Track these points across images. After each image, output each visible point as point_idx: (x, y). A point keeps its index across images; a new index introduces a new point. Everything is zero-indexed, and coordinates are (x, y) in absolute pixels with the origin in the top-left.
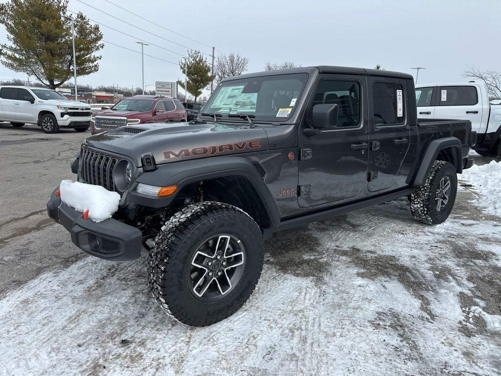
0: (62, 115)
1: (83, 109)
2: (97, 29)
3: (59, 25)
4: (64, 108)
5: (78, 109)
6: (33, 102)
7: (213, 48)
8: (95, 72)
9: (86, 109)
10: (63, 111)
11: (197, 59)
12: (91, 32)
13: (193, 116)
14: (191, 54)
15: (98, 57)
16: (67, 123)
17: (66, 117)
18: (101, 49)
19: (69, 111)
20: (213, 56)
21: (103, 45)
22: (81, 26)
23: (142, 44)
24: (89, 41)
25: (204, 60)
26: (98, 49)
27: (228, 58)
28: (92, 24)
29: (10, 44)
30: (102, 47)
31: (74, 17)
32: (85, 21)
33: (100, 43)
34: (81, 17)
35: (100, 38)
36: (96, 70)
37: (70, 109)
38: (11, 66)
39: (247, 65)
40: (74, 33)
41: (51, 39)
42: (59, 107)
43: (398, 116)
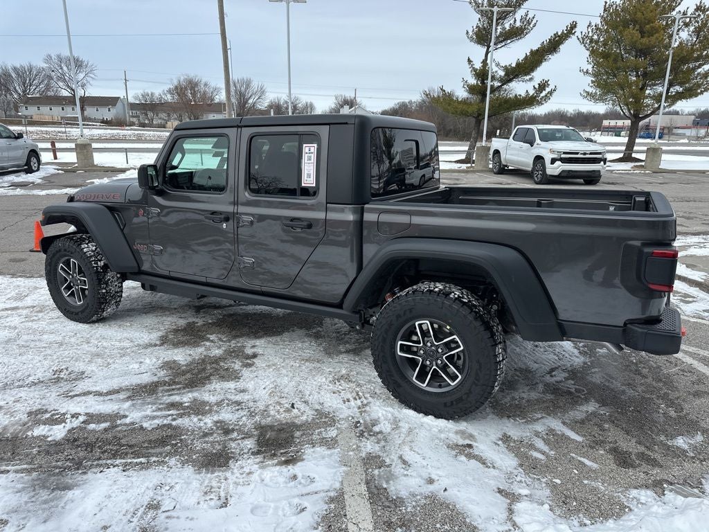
0: (553, 161)
1: (585, 154)
4: (558, 152)
5: (577, 153)
6: (532, 146)
9: (591, 154)
10: (555, 156)
16: (556, 172)
17: (558, 163)
19: (563, 156)
34: (701, 8)
41: (643, 52)
42: (552, 151)
43: (303, 185)
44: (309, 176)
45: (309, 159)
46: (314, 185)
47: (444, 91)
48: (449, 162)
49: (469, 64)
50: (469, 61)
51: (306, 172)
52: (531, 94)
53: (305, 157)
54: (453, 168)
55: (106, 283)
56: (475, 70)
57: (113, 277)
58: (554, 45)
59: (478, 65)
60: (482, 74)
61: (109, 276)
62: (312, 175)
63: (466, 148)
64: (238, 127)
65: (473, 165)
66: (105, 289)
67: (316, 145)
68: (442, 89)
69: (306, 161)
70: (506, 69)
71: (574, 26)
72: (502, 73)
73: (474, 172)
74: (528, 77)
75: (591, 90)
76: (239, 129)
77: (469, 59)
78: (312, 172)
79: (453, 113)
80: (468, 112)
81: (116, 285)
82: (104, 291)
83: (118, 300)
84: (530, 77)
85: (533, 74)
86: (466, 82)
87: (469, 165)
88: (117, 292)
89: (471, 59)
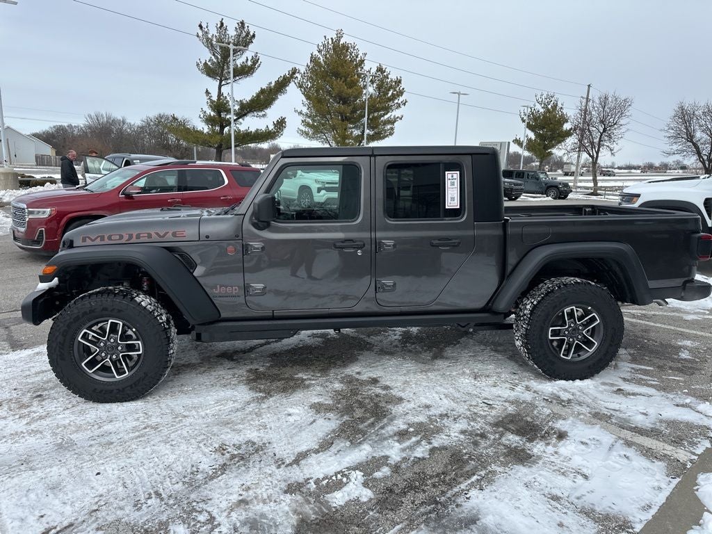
0: (319, 190)
2: (399, 82)
3: (353, 84)
4: (322, 182)
7: (589, 86)
8: (390, 137)
10: (320, 186)
11: (550, 107)
12: (391, 87)
13: (512, 189)
14: (540, 100)
15: (398, 117)
16: (323, 200)
17: (323, 192)
18: (403, 106)
19: (327, 185)
20: (587, 98)
21: (406, 102)
22: (382, 81)
23: (459, 94)
24: (388, 98)
25: (559, 105)
26: (399, 106)
27: (597, 101)
28: (393, 77)
29: (305, 110)
30: (405, 104)
31: (374, 70)
32: (385, 74)
33: (401, 99)
34: (380, 70)
35: (401, 93)
36: (391, 134)
37: (328, 183)
38: (307, 134)
39: (630, 108)
40: (371, 90)
41: (344, 100)
42: (317, 181)
43: (447, 207)
44: (453, 199)
45: (453, 184)
46: (458, 207)
49: (207, 95)
50: (207, 92)
51: (450, 196)
52: (270, 129)
53: (448, 184)
56: (212, 102)
58: (281, 85)
59: (215, 98)
60: (220, 106)
62: (456, 198)
64: (370, 156)
67: (458, 172)
68: (173, 118)
69: (449, 186)
70: (241, 104)
71: (294, 71)
72: (237, 107)
74: (260, 114)
75: (303, 128)
76: (373, 158)
77: (207, 91)
78: (455, 196)
84: (264, 113)
85: (266, 111)
89: (209, 91)
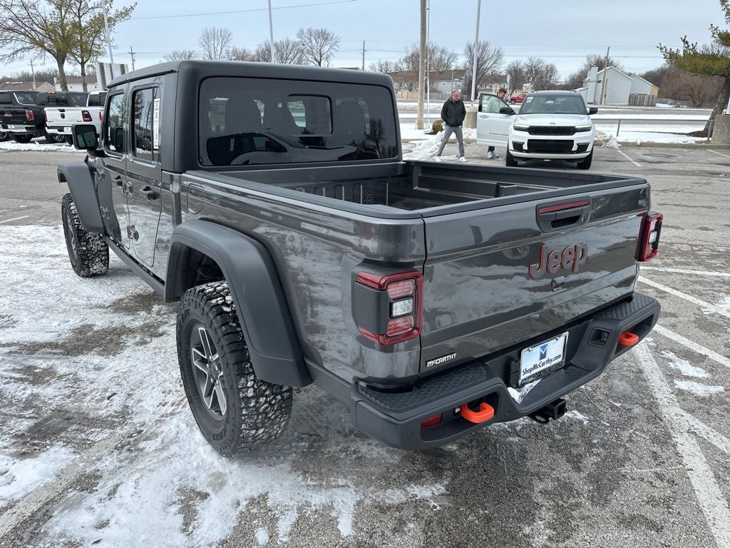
46: (158, 148)
47: (687, 43)
48: (679, 134)
54: (675, 142)
55: (87, 242)
57: (95, 236)
61: (90, 235)
62: (158, 136)
63: (707, 118)
65: (710, 139)
66: (85, 246)
67: (159, 100)
68: (684, 41)
73: (705, 148)
76: (129, 85)
79: (691, 71)
80: (713, 69)
81: (98, 244)
82: (84, 248)
83: (103, 258)
86: (716, 29)
87: (706, 139)
88: (100, 251)
